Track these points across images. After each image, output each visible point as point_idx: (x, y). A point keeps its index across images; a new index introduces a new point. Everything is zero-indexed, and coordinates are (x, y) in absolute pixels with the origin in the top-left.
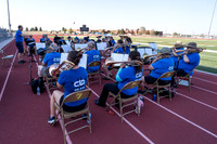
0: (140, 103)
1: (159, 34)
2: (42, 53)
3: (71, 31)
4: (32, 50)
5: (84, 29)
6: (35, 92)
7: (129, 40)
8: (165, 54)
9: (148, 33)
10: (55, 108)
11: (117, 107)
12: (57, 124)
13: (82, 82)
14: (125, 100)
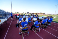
0: (40, 29)
1: (44, 14)
2: (18, 18)
3: (25, 13)
4: (17, 17)
5: (28, 13)
6: (17, 27)
7: (38, 15)
8: (45, 18)
9: (42, 14)
10: (21, 31)
11: (35, 30)
12: (21, 34)
13: (26, 25)
14: (36, 29)
